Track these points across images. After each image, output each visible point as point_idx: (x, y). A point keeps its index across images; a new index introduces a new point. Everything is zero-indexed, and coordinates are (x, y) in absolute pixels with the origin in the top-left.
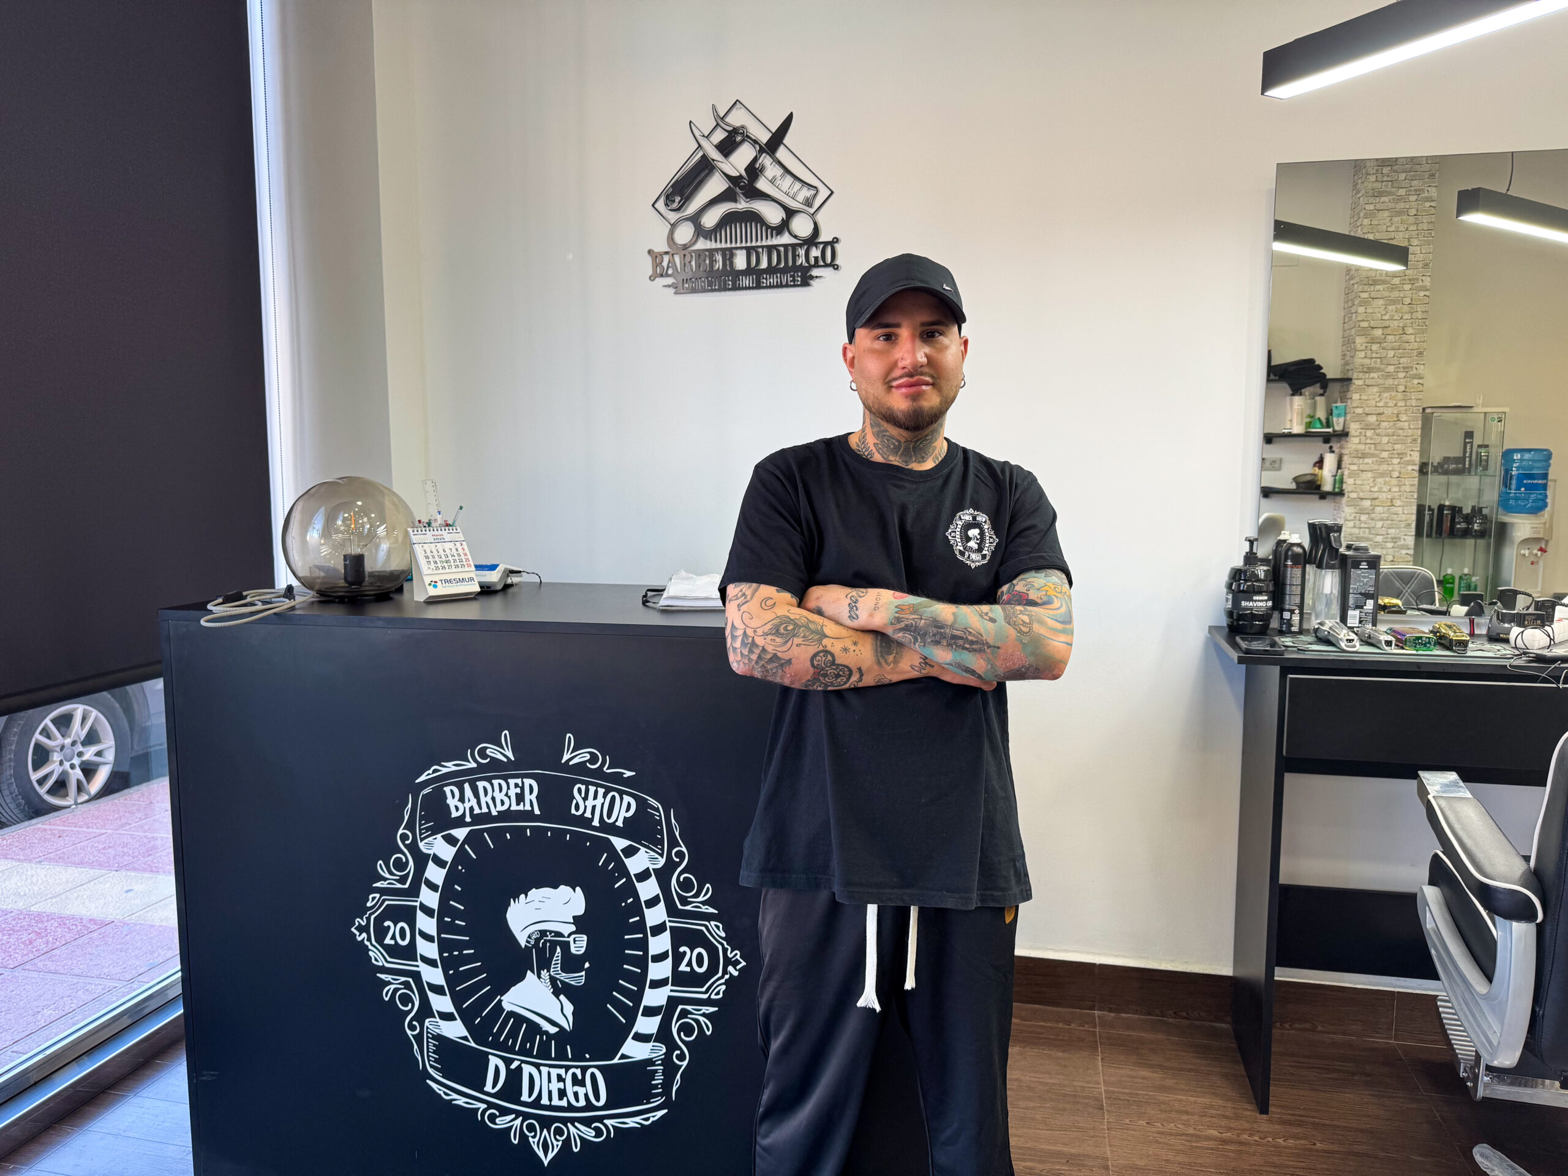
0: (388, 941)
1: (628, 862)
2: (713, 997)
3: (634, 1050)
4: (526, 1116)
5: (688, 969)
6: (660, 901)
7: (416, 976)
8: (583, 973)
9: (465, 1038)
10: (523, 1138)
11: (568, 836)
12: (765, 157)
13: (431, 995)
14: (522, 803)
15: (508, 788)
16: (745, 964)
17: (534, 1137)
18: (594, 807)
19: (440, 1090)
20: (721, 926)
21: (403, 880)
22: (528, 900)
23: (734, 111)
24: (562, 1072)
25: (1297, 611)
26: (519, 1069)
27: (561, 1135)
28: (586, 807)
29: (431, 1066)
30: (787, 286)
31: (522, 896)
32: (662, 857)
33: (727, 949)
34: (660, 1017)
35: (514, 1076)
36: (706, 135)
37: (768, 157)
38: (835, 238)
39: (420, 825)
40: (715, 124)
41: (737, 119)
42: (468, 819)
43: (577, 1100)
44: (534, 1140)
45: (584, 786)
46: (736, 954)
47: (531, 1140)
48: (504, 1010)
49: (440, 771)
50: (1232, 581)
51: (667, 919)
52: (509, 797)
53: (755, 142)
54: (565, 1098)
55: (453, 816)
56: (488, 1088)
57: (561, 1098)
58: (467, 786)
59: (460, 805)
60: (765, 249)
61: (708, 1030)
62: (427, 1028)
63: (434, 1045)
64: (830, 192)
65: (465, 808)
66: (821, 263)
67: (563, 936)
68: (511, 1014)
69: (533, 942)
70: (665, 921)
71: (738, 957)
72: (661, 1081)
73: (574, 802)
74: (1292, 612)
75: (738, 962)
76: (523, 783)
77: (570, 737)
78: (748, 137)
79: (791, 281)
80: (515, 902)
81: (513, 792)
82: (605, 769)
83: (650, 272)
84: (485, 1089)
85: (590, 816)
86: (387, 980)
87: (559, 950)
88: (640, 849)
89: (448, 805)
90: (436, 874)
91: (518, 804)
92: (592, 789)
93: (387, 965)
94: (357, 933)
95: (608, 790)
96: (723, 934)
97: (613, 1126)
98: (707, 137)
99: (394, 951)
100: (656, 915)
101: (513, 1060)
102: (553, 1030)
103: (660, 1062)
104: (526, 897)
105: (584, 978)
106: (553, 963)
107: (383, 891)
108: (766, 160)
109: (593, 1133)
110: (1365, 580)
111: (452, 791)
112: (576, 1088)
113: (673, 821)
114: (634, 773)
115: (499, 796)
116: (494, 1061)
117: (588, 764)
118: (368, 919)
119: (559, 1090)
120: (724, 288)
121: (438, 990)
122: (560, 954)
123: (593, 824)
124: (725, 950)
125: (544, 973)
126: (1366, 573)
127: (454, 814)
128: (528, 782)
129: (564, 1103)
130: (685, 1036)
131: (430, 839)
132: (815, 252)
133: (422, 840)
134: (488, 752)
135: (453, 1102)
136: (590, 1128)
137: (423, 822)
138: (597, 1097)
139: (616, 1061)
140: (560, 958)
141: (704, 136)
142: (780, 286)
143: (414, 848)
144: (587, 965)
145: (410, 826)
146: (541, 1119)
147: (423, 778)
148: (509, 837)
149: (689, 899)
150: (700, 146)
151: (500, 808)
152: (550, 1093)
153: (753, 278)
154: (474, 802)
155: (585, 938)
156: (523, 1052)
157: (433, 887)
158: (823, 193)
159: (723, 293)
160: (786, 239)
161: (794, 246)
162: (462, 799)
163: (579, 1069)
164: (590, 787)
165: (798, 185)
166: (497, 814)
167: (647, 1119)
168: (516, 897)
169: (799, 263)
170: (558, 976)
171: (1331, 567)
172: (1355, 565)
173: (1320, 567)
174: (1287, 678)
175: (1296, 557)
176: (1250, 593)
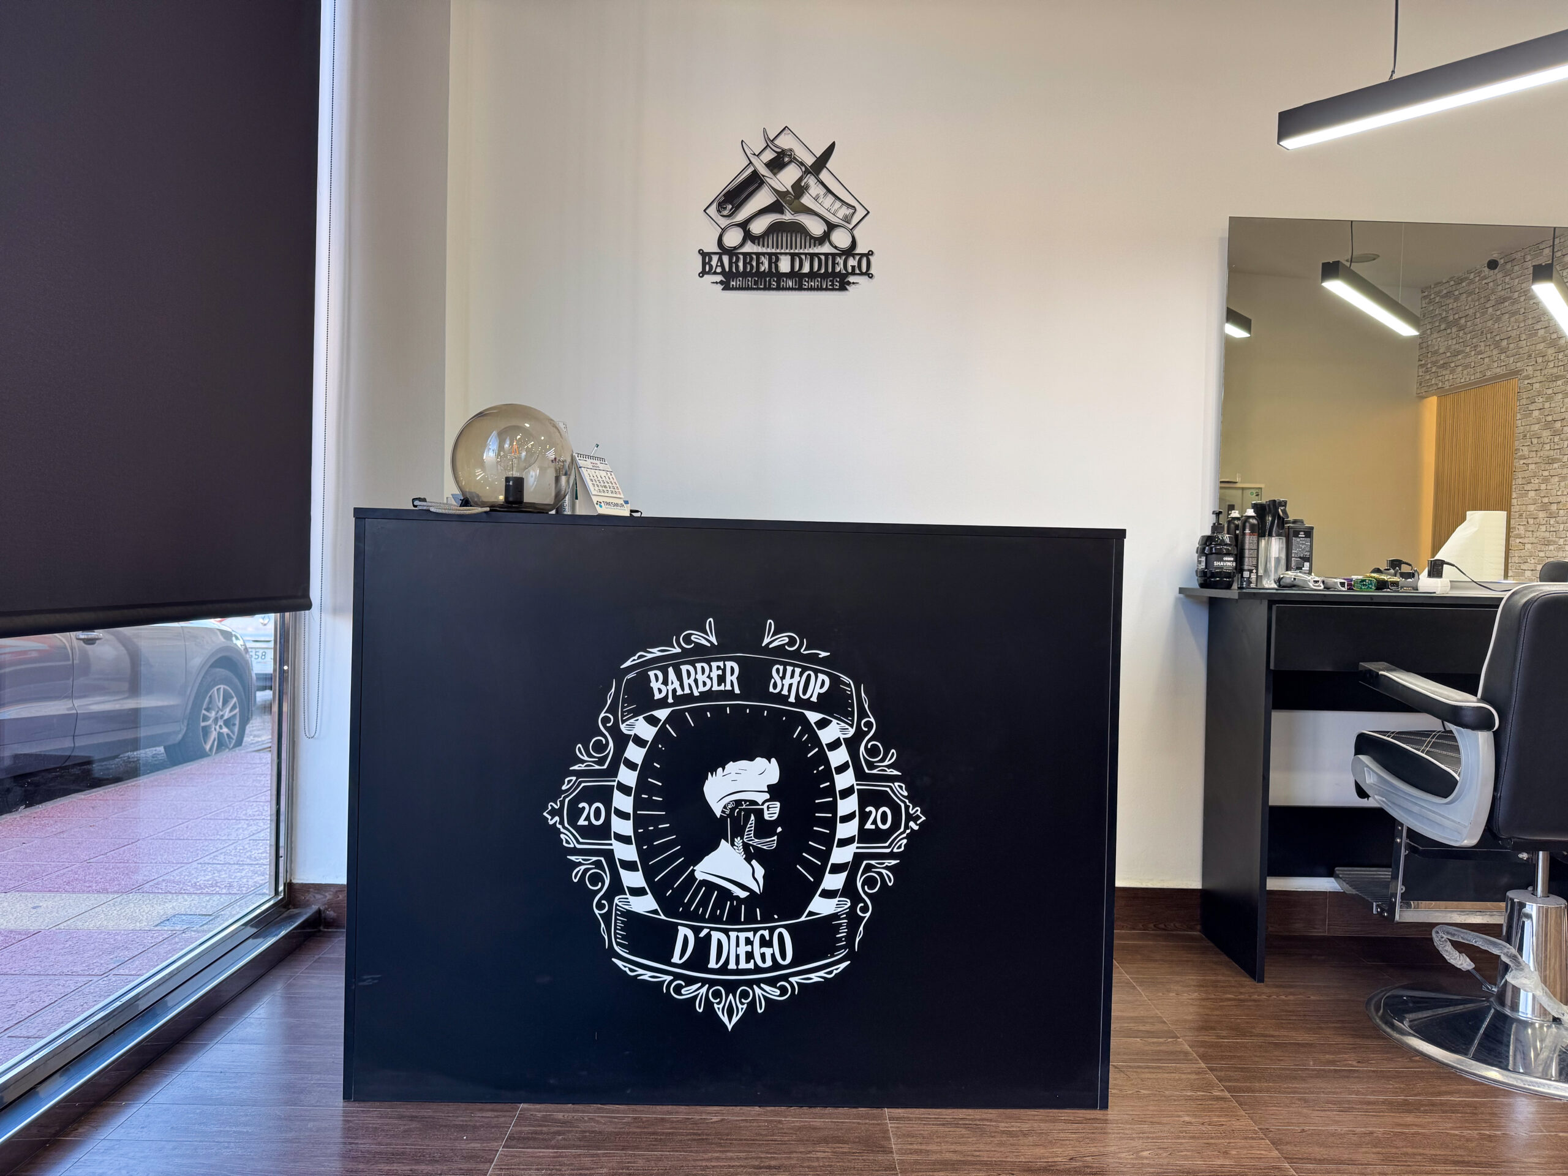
0: (582, 822)
1: (820, 733)
2: (895, 850)
3: (821, 906)
4: (712, 983)
5: (873, 827)
6: (849, 767)
7: (609, 855)
8: (775, 838)
9: (655, 912)
10: (709, 1005)
11: (766, 712)
12: (809, 177)
13: (622, 872)
14: (723, 684)
15: (711, 670)
16: (925, 819)
17: (719, 1003)
18: (791, 685)
19: (625, 967)
20: (904, 786)
21: (601, 761)
22: (725, 773)
23: (782, 135)
24: (750, 935)
25: (1254, 571)
26: (708, 937)
27: (747, 997)
28: (783, 685)
29: (618, 944)
30: (827, 289)
31: (720, 770)
32: (852, 728)
33: (909, 806)
34: (846, 873)
35: (703, 945)
36: (757, 154)
37: (812, 177)
38: (870, 251)
39: (623, 707)
40: (765, 145)
41: (785, 142)
42: (670, 700)
43: (764, 961)
44: (718, 1006)
45: (782, 667)
46: (917, 810)
47: (716, 1006)
48: (697, 879)
49: (646, 656)
50: (1205, 546)
51: (855, 783)
52: (711, 679)
53: (802, 164)
54: (752, 961)
55: (655, 698)
56: (676, 959)
57: (748, 961)
58: (671, 670)
59: (663, 688)
60: (807, 256)
61: (890, 881)
62: (617, 905)
63: (623, 922)
64: (866, 212)
65: (668, 690)
66: (857, 271)
67: (758, 804)
68: (704, 883)
69: (728, 812)
70: (853, 785)
71: (919, 813)
72: (845, 934)
73: (773, 681)
74: (1251, 571)
75: (918, 817)
76: (725, 665)
77: (770, 623)
78: (795, 158)
79: (830, 285)
80: (712, 776)
81: (715, 674)
82: (802, 651)
83: (700, 270)
84: (673, 961)
85: (787, 694)
86: (577, 861)
87: (753, 817)
88: (832, 721)
89: (652, 688)
90: (636, 754)
91: (719, 685)
92: (789, 669)
93: (578, 846)
94: (550, 817)
95: (804, 669)
96: (906, 794)
97: (797, 982)
98: (758, 156)
99: (588, 832)
100: (845, 780)
101: (702, 928)
102: (743, 894)
103: (845, 916)
104: (723, 771)
105: (775, 842)
106: (747, 830)
107: (579, 774)
108: (811, 180)
109: (778, 992)
110: (1303, 547)
111: (656, 675)
112: (764, 950)
113: (863, 695)
114: (829, 654)
115: (701, 678)
116: (683, 931)
117: (786, 647)
118: (562, 803)
119: (747, 953)
120: (768, 288)
121: (630, 866)
122: (753, 822)
123: (790, 700)
124: (907, 807)
125: (738, 841)
126: (1303, 541)
127: (657, 696)
128: (729, 664)
129: (751, 965)
130: (868, 889)
131: (632, 721)
132: (852, 262)
133: (623, 722)
134: (693, 638)
135: (639, 978)
136: (776, 987)
137: (626, 705)
138: (783, 956)
139: (803, 918)
140: (753, 825)
141: (754, 154)
142: (820, 289)
143: (615, 731)
144: (779, 830)
145: (613, 710)
146: (726, 984)
147: (628, 663)
148: (709, 716)
149: (875, 764)
150: (751, 162)
151: (702, 689)
152: (738, 957)
153: (796, 280)
154: (677, 684)
155: (778, 804)
156: (715, 919)
157: (631, 766)
158: (860, 212)
159: (767, 292)
160: (826, 249)
161: (834, 255)
162: (665, 682)
163: (767, 931)
164: (788, 667)
165: (838, 204)
166: (698, 694)
167: (830, 973)
168: (713, 770)
169: (838, 270)
170: (751, 842)
171: (1278, 535)
172: (1296, 534)
173: (1270, 535)
174: (1274, 607)
175: (1252, 526)
176: (1220, 555)
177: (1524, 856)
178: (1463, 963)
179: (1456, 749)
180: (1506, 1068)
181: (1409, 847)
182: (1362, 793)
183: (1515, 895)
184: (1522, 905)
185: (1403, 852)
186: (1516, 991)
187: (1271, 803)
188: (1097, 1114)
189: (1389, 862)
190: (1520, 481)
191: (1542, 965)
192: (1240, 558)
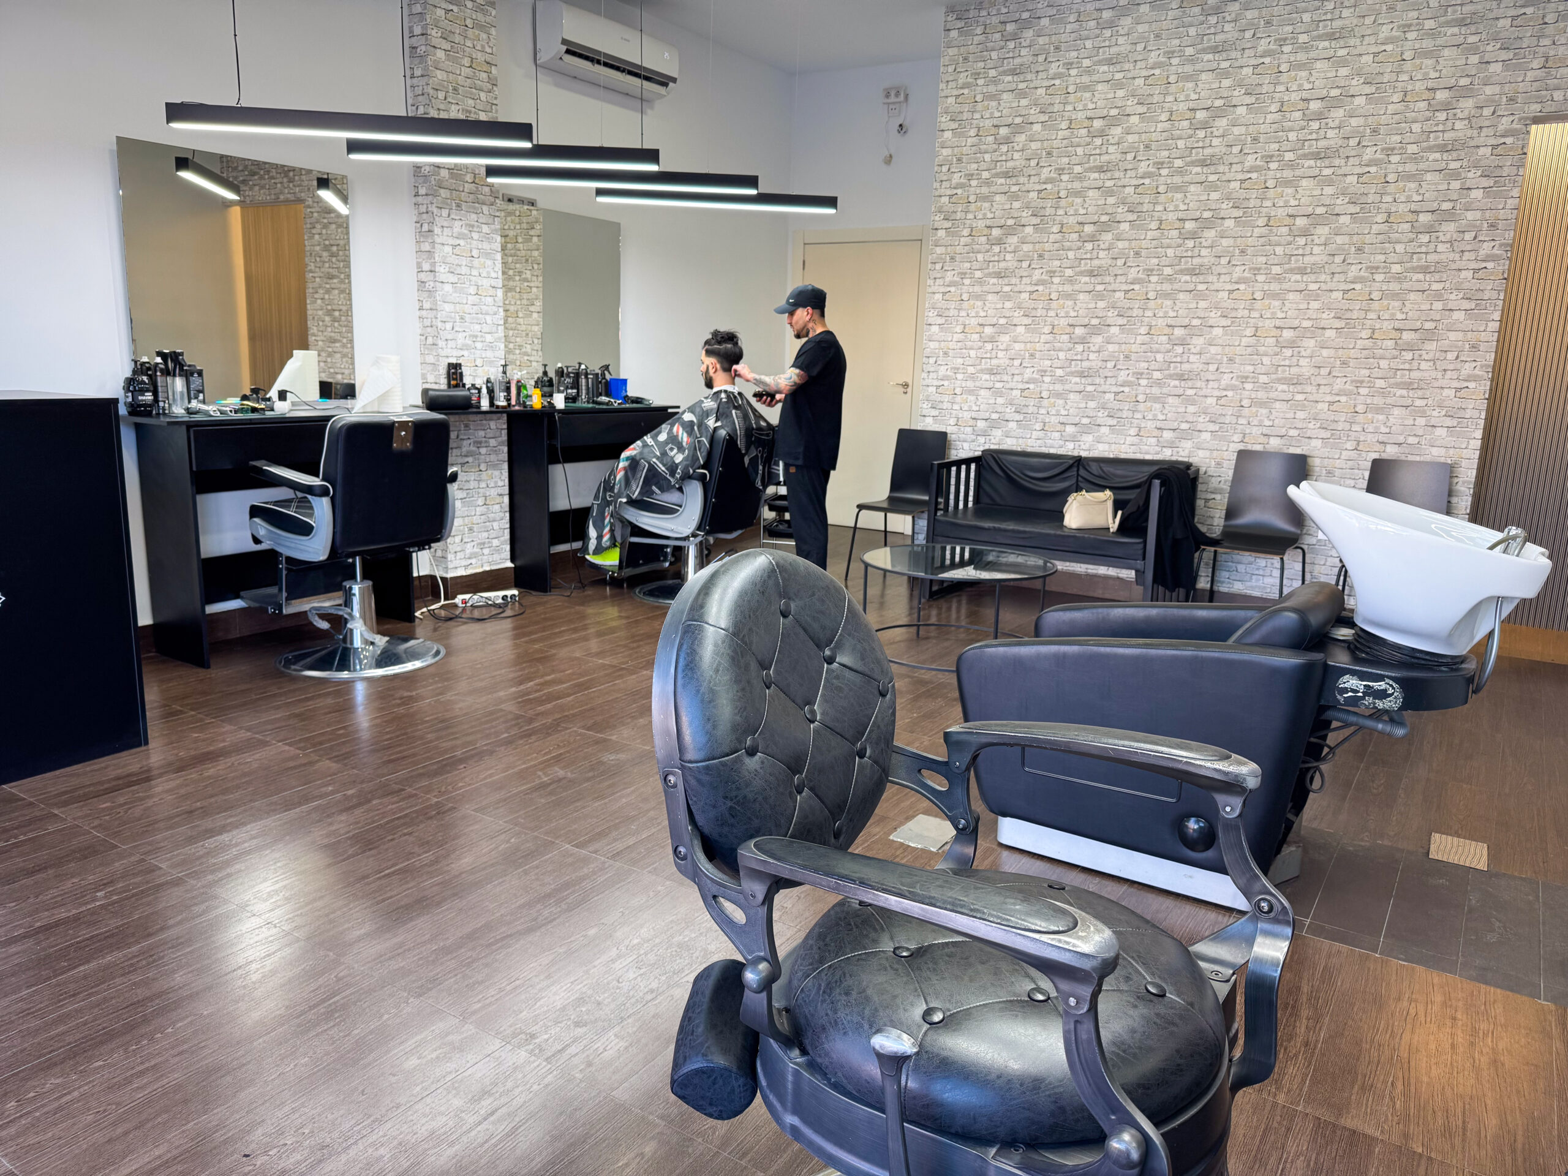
25: (167, 402)
50: (129, 385)
74: (164, 402)
110: (197, 383)
126: (197, 379)
171: (180, 375)
172: (192, 374)
173: (174, 375)
174: (192, 430)
175: (161, 370)
176: (142, 391)
177: (350, 560)
178: (324, 625)
179: (311, 508)
180: (349, 670)
181: (287, 569)
182: (257, 541)
183: (347, 584)
184: (351, 588)
185: (284, 573)
186: (351, 630)
187: (203, 556)
188: (143, 748)
189: (275, 581)
190: (311, 290)
191: (363, 616)
192: (155, 393)
